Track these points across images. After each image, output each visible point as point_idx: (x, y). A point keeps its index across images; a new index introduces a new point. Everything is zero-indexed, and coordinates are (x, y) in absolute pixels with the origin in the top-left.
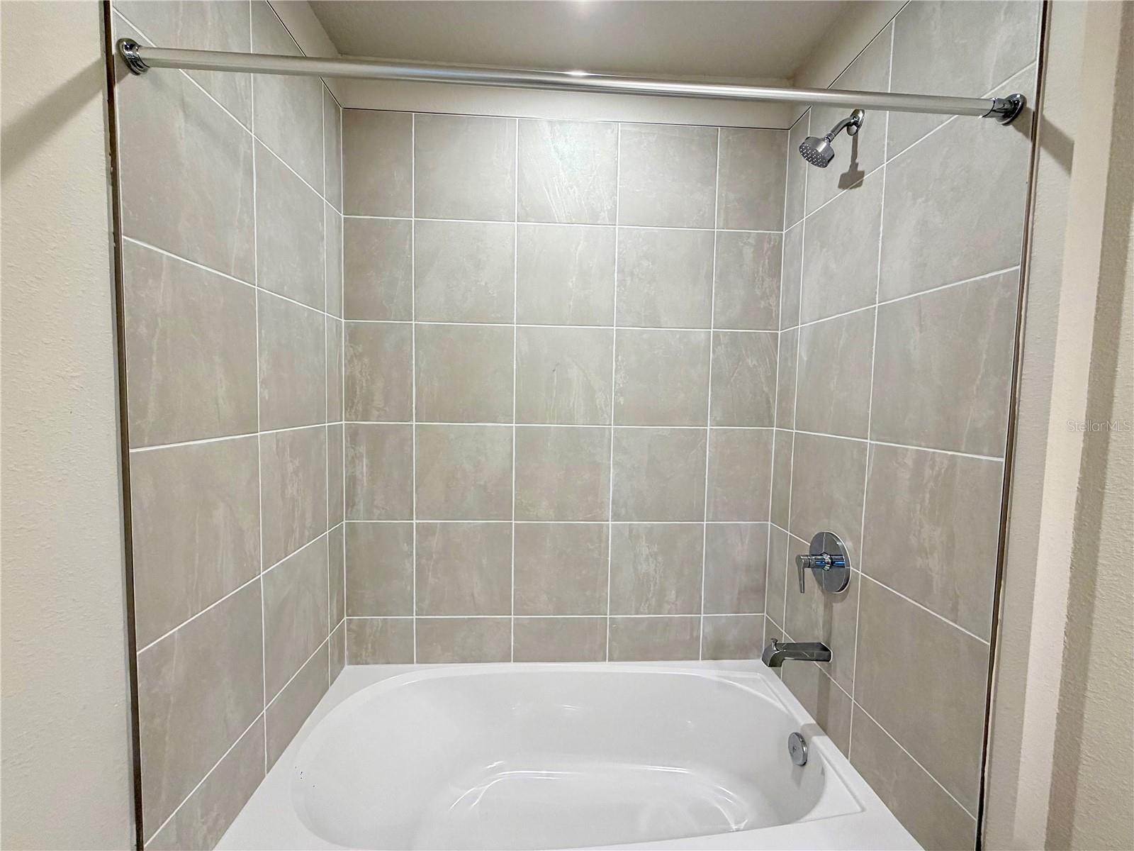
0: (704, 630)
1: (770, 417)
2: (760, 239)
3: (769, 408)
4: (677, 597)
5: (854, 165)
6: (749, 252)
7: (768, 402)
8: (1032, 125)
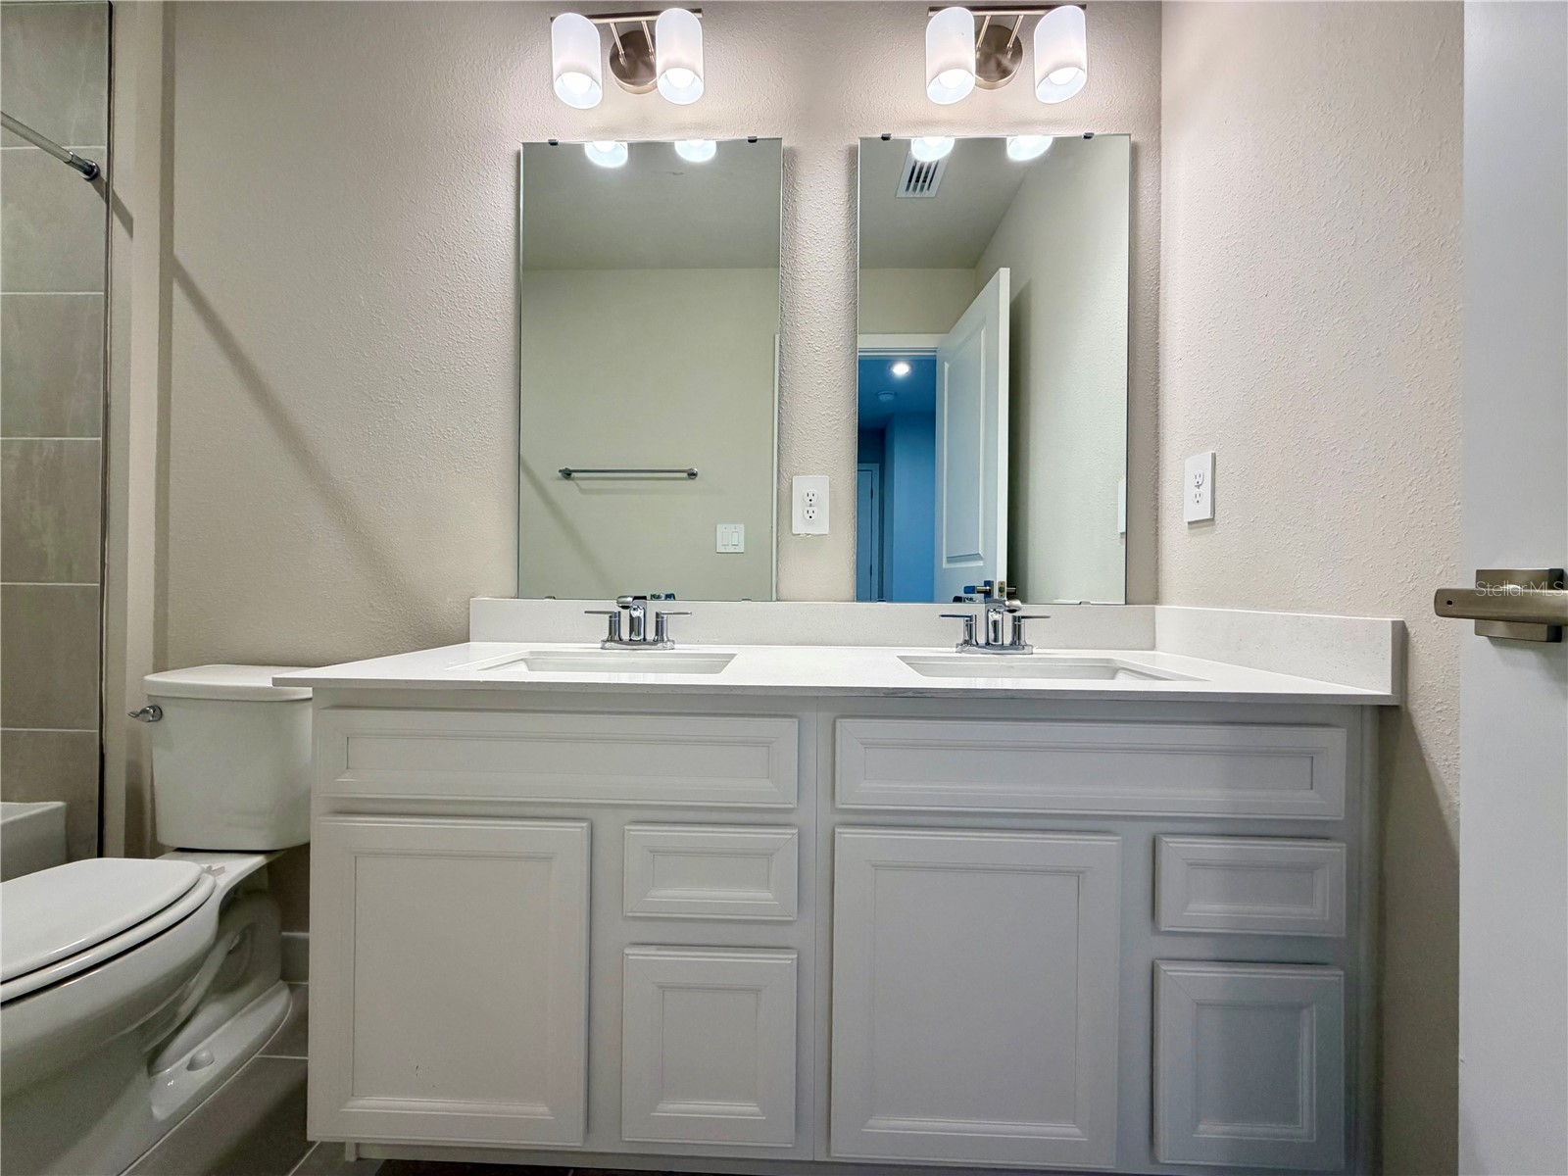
8: (106, 192)
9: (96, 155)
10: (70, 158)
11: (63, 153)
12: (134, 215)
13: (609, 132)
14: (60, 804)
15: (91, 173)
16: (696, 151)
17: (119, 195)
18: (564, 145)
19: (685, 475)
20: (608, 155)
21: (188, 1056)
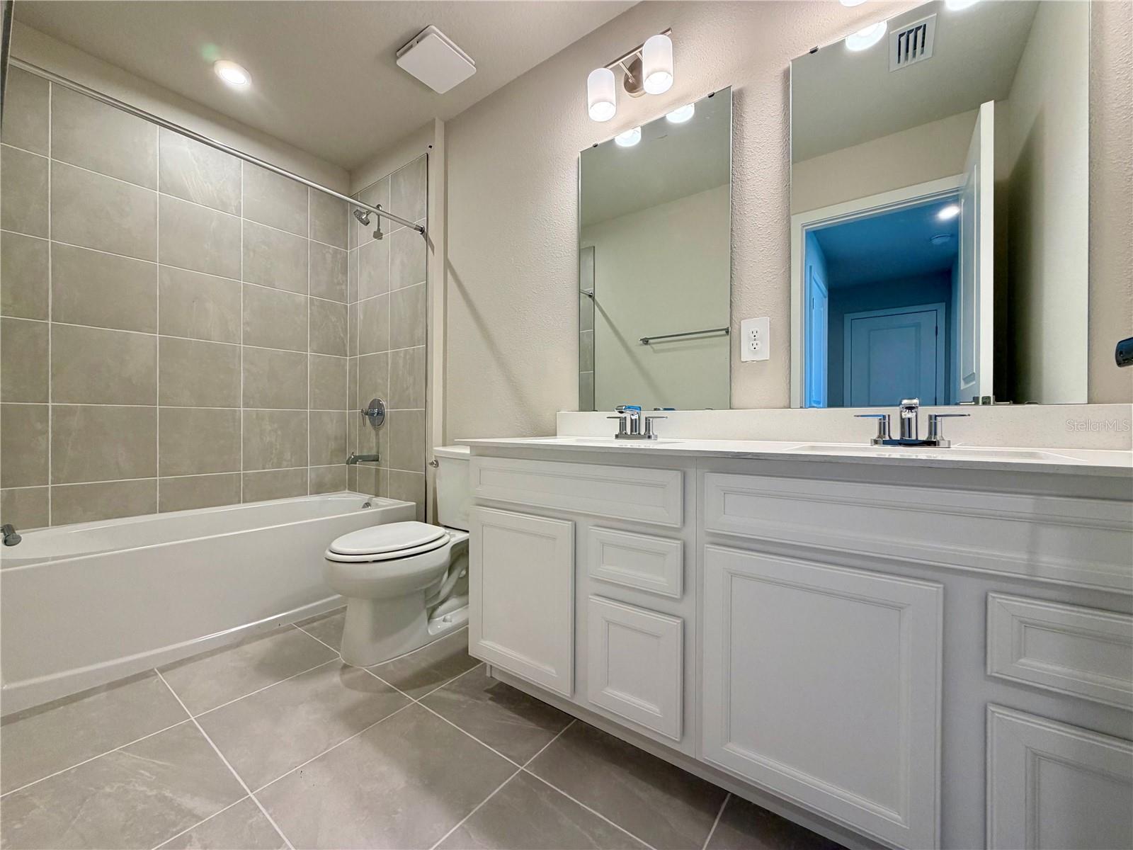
0: (310, 476)
1: (346, 351)
2: (336, 252)
3: (344, 345)
4: (291, 457)
5: (379, 229)
6: (329, 257)
7: (343, 342)
8: (426, 238)
9: (422, 224)
10: (415, 226)
11: (412, 226)
12: (435, 245)
13: (627, 125)
14: (414, 503)
15: (422, 230)
16: (681, 115)
17: (431, 239)
18: (601, 144)
19: (724, 332)
20: (629, 139)
21: (443, 617)
